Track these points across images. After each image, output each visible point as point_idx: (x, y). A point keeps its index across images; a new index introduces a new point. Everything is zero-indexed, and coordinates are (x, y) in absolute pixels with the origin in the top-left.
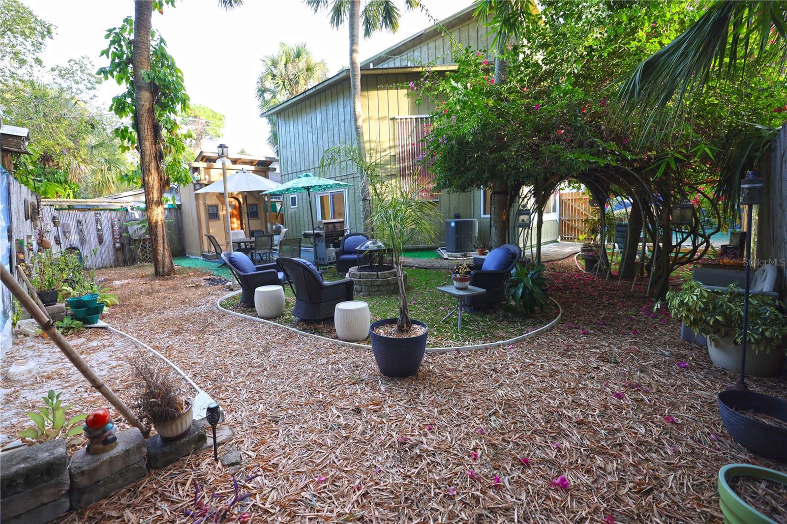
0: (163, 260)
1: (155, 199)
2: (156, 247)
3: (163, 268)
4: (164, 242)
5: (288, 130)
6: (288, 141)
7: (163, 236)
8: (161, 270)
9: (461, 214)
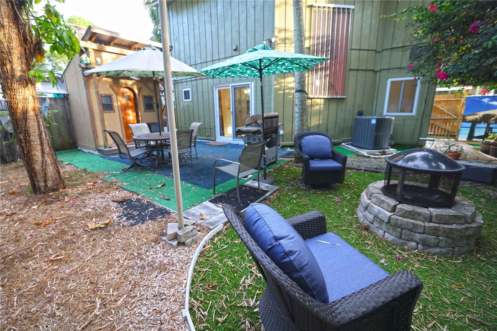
0: (44, 170)
1: (18, 73)
2: (29, 152)
3: (45, 182)
4: (42, 144)
5: (180, 21)
6: (181, 33)
7: (40, 134)
8: (42, 184)
9: (364, 112)
